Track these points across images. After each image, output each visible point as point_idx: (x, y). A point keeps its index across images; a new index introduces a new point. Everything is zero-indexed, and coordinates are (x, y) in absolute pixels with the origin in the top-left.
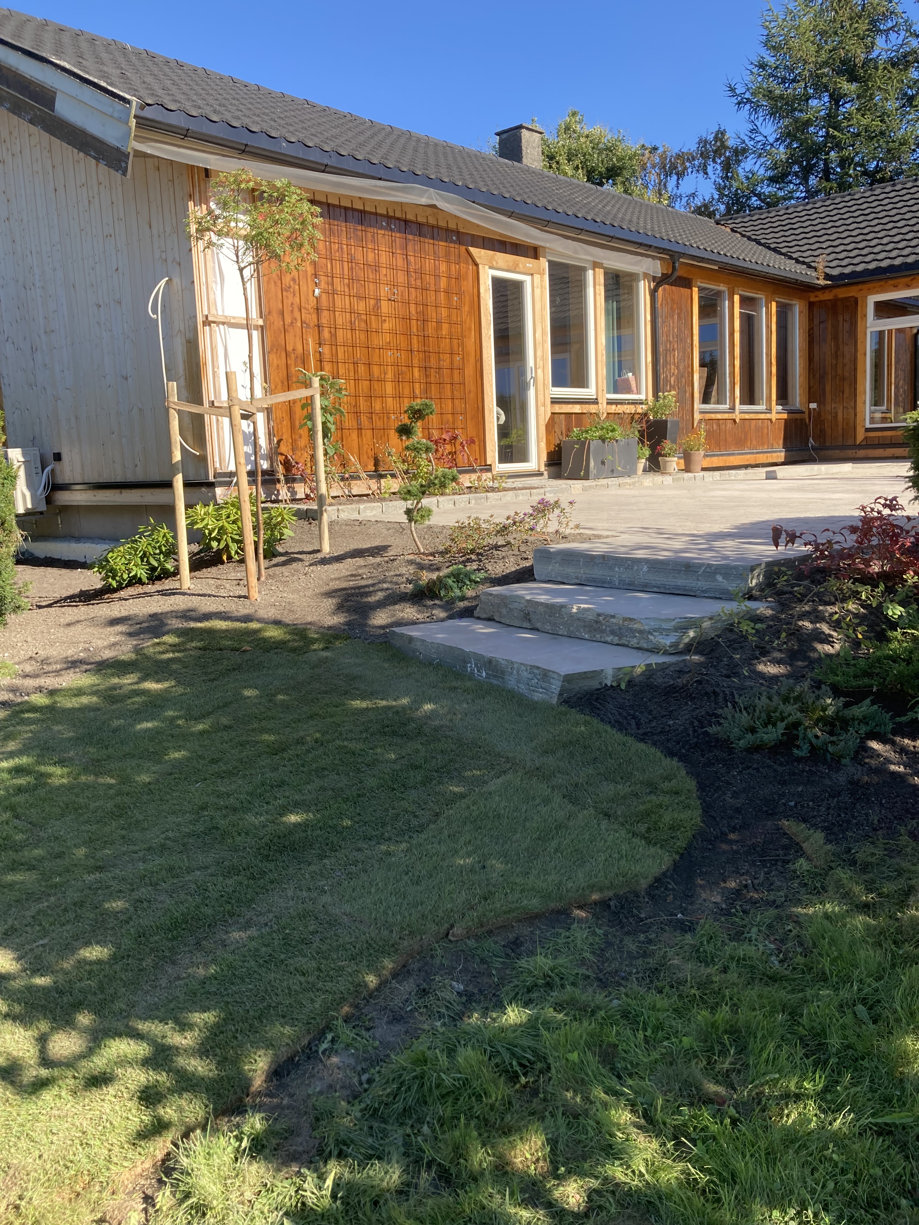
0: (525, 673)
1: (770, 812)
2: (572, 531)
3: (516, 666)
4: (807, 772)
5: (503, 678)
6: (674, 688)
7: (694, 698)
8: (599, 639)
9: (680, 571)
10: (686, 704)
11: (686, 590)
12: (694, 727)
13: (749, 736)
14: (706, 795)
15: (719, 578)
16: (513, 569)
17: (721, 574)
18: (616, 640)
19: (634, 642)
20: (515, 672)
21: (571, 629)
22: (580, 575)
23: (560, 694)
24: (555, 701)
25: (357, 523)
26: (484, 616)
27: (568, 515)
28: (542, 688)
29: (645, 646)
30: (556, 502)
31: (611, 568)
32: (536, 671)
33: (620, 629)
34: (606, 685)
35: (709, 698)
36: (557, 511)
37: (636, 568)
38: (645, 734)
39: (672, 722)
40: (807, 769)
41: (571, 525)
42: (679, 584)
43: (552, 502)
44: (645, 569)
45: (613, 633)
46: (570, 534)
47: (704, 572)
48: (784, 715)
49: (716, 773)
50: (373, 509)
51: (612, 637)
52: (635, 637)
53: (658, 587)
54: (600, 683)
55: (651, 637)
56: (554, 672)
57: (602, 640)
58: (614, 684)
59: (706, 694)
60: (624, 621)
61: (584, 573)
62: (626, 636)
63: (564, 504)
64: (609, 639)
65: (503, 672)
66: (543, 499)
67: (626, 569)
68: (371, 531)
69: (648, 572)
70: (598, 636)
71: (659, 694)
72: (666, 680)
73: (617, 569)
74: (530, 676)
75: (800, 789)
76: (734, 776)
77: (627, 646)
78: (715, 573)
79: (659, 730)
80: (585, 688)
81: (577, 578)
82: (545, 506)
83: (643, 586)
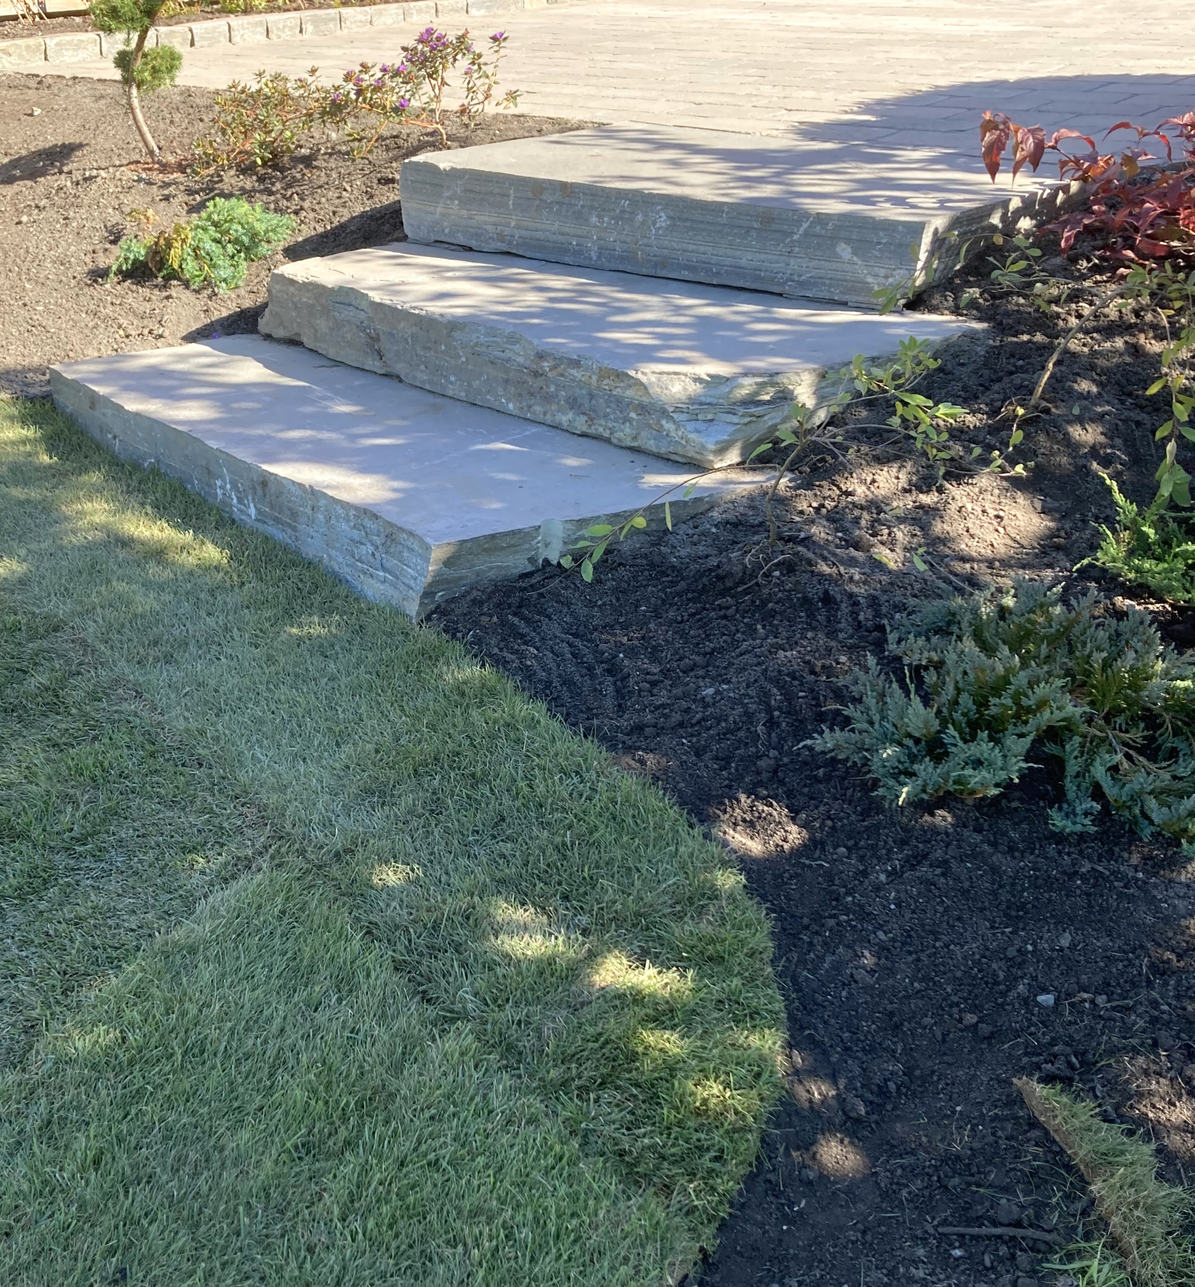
0: (344, 526)
1: (985, 1029)
2: (500, 110)
3: (322, 503)
4: (1083, 877)
5: (294, 529)
6: (721, 578)
7: (773, 614)
8: (541, 418)
9: (749, 229)
10: (751, 631)
11: (759, 278)
12: (769, 710)
13: (925, 768)
14: (802, 962)
15: (844, 251)
16: (358, 209)
17: (848, 241)
18: (581, 424)
19: (624, 434)
20: (321, 517)
21: (476, 384)
22: (507, 231)
23: (428, 594)
24: (413, 608)
25: (33, 83)
26: (280, 333)
27: (489, 70)
28: (384, 568)
29: (651, 445)
30: (461, 39)
31: (579, 217)
32: (368, 523)
33: (592, 396)
34: (547, 562)
35: (811, 615)
36: (463, 62)
37: (640, 217)
38: (639, 728)
39: (711, 691)
40: (1086, 867)
41: (498, 93)
42: (744, 262)
43: (451, 38)
44: (663, 221)
45: (574, 404)
46: (495, 117)
47: (806, 234)
48: (1025, 702)
49: (830, 877)
50: (79, 46)
51: (570, 416)
52: (630, 420)
53: (693, 269)
54: (532, 560)
55: (667, 425)
56: (411, 534)
57: (549, 419)
58: (567, 562)
59: (806, 601)
60: (601, 378)
61: (518, 227)
62: (606, 416)
63: (481, 45)
64: (565, 419)
65: (294, 515)
66: (429, 32)
67: (617, 219)
68: (60, 103)
69: (671, 229)
70: (538, 409)
71: (679, 594)
72: (701, 549)
73: (594, 219)
74: (356, 534)
75: (1065, 941)
76: (878, 888)
77: (608, 441)
78: (834, 239)
79: (676, 717)
80: (492, 574)
81: (501, 237)
82: (433, 49)
83: (656, 265)
